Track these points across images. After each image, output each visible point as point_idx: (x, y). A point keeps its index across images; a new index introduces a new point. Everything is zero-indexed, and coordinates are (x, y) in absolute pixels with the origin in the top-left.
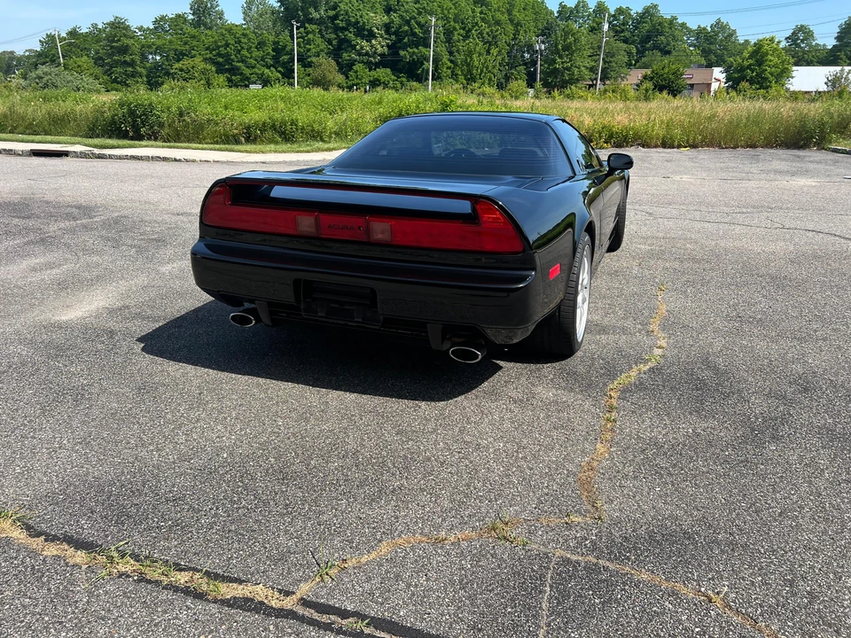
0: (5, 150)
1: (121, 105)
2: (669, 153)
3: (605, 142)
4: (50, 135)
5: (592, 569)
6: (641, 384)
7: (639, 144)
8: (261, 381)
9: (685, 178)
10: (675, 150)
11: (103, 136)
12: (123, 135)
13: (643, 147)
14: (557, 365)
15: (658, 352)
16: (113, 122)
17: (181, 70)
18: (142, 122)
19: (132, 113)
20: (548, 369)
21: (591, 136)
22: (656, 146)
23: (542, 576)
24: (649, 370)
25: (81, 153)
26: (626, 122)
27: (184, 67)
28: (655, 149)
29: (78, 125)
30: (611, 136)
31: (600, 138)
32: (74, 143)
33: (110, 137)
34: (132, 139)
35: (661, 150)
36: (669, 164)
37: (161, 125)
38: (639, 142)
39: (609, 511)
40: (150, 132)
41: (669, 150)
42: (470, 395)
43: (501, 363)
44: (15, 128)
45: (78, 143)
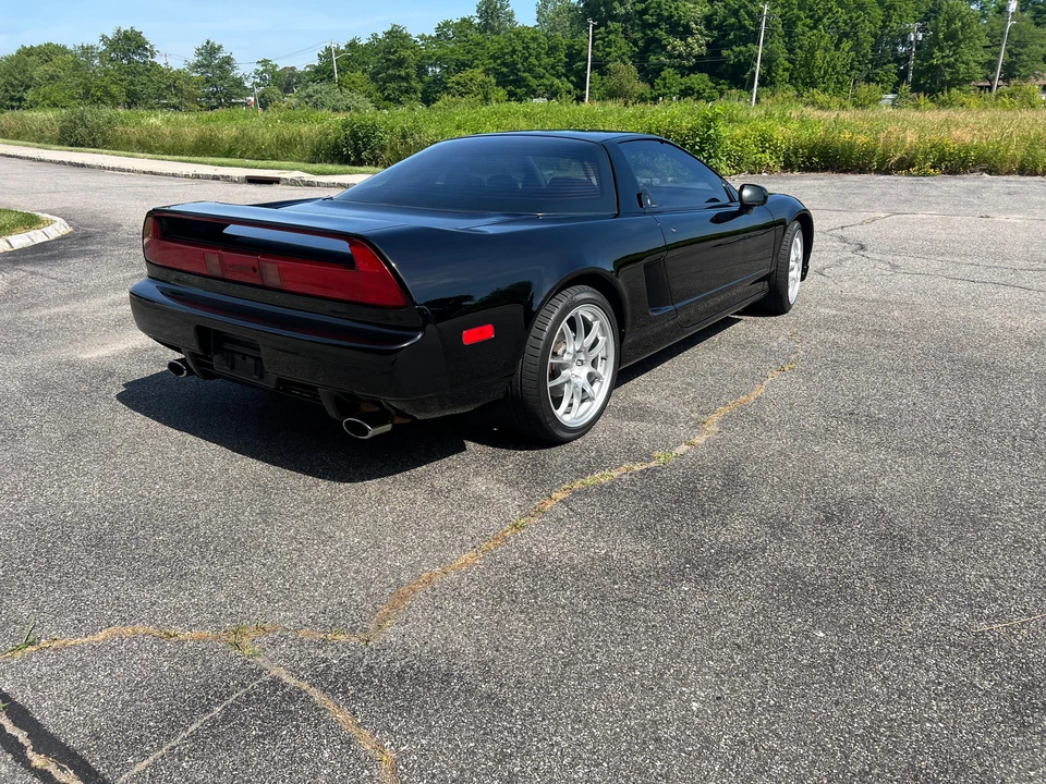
0: (223, 176)
1: (345, 126)
2: (1024, 182)
3: (932, 167)
4: (276, 160)
5: (293, 696)
6: (612, 486)
7: (984, 170)
8: (191, 438)
9: (1014, 218)
10: (1038, 178)
11: (325, 162)
12: (345, 160)
13: (990, 173)
14: (532, 454)
15: (682, 449)
16: (336, 146)
17: (458, 83)
18: (364, 145)
19: (354, 135)
20: (516, 458)
21: (912, 158)
22: (1009, 173)
23: (230, 694)
24: (641, 471)
25: (292, 180)
26: (968, 139)
27: (461, 81)
28: (1006, 177)
29: (303, 149)
30: (942, 159)
31: (926, 159)
32: (294, 169)
33: (332, 163)
34: (354, 164)
35: (1016, 178)
36: (1007, 198)
37: (383, 149)
38: (985, 166)
39: (391, 632)
40: (371, 157)
41: (1028, 178)
42: (389, 479)
43: (470, 445)
44: (245, 152)
45: (298, 169)
